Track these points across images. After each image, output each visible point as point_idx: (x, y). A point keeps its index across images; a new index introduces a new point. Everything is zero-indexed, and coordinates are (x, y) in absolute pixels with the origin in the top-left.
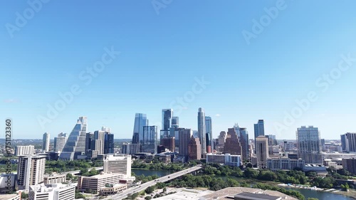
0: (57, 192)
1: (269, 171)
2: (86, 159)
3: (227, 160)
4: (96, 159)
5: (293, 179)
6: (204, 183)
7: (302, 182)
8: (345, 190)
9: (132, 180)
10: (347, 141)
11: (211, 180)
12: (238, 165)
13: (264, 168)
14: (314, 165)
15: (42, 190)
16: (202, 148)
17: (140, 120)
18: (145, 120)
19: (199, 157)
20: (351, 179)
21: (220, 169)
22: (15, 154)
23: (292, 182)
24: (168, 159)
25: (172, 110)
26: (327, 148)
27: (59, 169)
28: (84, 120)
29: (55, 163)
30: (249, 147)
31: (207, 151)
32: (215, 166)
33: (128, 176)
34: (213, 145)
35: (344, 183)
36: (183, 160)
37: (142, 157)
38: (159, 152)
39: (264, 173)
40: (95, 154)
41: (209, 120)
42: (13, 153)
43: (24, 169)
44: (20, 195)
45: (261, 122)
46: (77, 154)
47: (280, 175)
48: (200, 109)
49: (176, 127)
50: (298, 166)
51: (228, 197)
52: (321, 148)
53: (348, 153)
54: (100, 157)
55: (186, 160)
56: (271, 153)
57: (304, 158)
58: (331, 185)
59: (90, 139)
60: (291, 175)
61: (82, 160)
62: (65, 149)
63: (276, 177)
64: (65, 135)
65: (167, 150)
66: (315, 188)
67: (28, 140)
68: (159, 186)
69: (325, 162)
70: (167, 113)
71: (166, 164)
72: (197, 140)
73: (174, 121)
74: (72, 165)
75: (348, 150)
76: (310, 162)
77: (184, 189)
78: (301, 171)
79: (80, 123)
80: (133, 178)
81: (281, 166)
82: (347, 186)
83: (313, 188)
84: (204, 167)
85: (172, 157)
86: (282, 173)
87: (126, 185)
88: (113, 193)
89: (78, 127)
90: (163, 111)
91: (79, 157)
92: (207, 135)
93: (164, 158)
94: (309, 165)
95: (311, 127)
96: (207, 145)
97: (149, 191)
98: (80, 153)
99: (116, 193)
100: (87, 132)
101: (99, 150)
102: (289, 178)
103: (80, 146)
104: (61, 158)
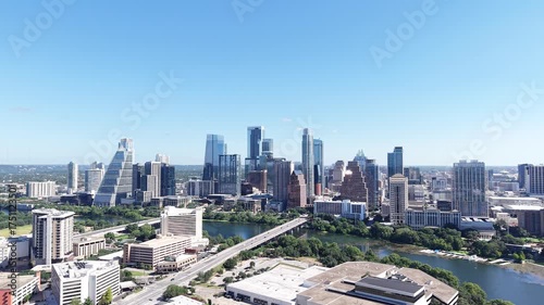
0: (94, 278)
1: (407, 230)
2: (135, 204)
3: (345, 209)
4: (149, 204)
5: (442, 242)
6: (310, 251)
7: (456, 248)
8: (518, 261)
9: (204, 245)
10: (527, 177)
11: (321, 245)
12: (362, 218)
13: (400, 225)
14: (476, 219)
15: (71, 275)
16: (309, 188)
17: (213, 144)
18: (221, 145)
19: (303, 204)
20: (529, 242)
21: (335, 224)
22: (27, 195)
23: (441, 248)
24: (258, 206)
25: (262, 129)
26: (496, 184)
27: (95, 222)
28: (129, 144)
29: (88, 210)
30: (378, 184)
31: (316, 193)
32: (327, 218)
33: (198, 239)
34: (324, 180)
35: (518, 250)
36: (279, 207)
37: (219, 201)
38: (243, 193)
39: (400, 231)
40: (147, 196)
41: (319, 145)
42: (25, 193)
43: (42, 231)
44: (39, 276)
45: (399, 149)
46: (121, 196)
47: (424, 235)
48: (306, 131)
49: (269, 155)
50: (452, 221)
51: (345, 282)
52: (487, 186)
53: (528, 196)
54: (156, 202)
55: (284, 208)
56: (412, 197)
57: (461, 208)
58: (500, 254)
59: (139, 173)
60: (440, 236)
61: (128, 206)
62: (102, 190)
63: (418, 238)
64: (100, 166)
65: (256, 191)
66: (475, 258)
67: (46, 167)
68: (245, 256)
69: (492, 211)
70: (255, 134)
71: (253, 214)
72: (301, 178)
73: (266, 146)
74: (114, 214)
75: (528, 192)
76: (470, 214)
77: (281, 259)
78: (455, 230)
79: (122, 149)
80: (206, 242)
81: (426, 221)
82: (523, 256)
83: (471, 258)
84: (311, 219)
85: (263, 203)
86: (426, 231)
87: (195, 256)
88: (176, 270)
89: (119, 156)
90: (249, 129)
91: (123, 201)
92: (316, 167)
93: (250, 205)
94: (468, 219)
95: (475, 162)
96: (316, 182)
97: (229, 265)
98: (124, 195)
99: (180, 269)
100: (134, 163)
101: (153, 190)
102: (437, 240)
103: (124, 184)
104: (97, 204)
